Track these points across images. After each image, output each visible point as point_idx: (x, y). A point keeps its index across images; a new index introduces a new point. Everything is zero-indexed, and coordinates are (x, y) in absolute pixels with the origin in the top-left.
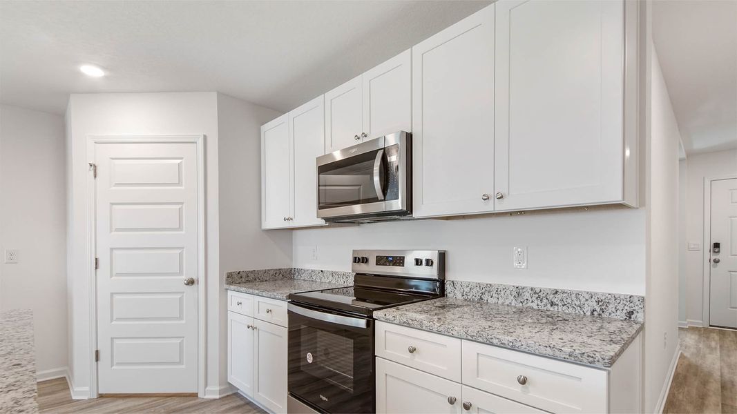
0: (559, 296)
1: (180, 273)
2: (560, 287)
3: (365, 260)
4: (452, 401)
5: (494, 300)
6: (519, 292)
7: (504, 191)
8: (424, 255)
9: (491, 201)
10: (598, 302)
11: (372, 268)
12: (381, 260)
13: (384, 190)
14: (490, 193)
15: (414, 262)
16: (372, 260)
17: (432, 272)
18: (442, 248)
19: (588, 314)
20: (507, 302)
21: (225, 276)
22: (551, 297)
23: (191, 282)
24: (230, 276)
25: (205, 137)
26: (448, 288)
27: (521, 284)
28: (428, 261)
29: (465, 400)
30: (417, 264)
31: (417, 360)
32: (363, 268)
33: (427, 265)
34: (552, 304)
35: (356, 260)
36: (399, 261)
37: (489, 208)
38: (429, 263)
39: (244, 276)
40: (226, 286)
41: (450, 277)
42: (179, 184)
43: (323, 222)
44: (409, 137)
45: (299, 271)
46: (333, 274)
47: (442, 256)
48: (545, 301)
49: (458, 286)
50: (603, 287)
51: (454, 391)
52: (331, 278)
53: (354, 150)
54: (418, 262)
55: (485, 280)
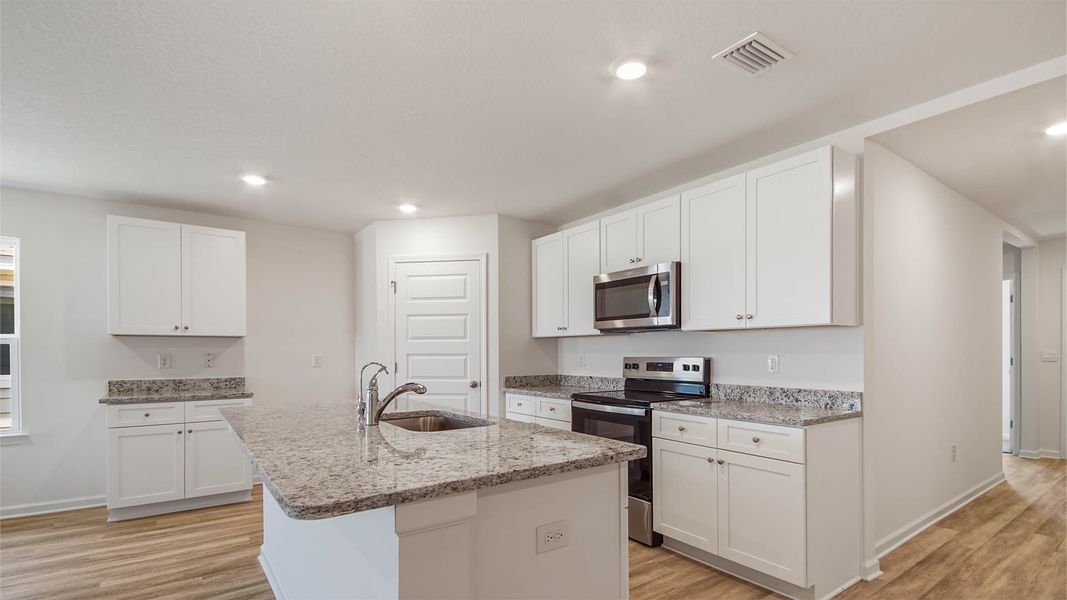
0: (802, 394)
1: (465, 377)
2: (802, 387)
3: (636, 366)
4: (710, 461)
5: (752, 399)
6: (771, 391)
7: (753, 313)
8: (691, 362)
9: (743, 321)
10: (830, 397)
11: (643, 374)
12: (652, 366)
13: (657, 309)
14: (743, 313)
15: (682, 367)
16: (642, 366)
17: (698, 376)
18: (708, 356)
19: (823, 407)
20: (763, 400)
21: (503, 380)
22: (796, 395)
23: (474, 385)
24: (507, 380)
25: (487, 255)
26: (713, 390)
27: (772, 386)
28: (694, 366)
29: (719, 458)
30: (685, 369)
31: (686, 436)
32: (634, 374)
33: (694, 370)
34: (797, 400)
35: (627, 366)
36: (669, 367)
37: (741, 325)
38: (696, 368)
39: (519, 380)
40: (504, 389)
41: (715, 380)
42: (464, 297)
43: (598, 332)
44: (679, 265)
45: (566, 377)
46: (602, 380)
47: (708, 363)
48: (791, 398)
49: (721, 388)
50: (833, 387)
51: (713, 454)
52: (600, 384)
53: (630, 273)
54: (686, 368)
55: (744, 382)
